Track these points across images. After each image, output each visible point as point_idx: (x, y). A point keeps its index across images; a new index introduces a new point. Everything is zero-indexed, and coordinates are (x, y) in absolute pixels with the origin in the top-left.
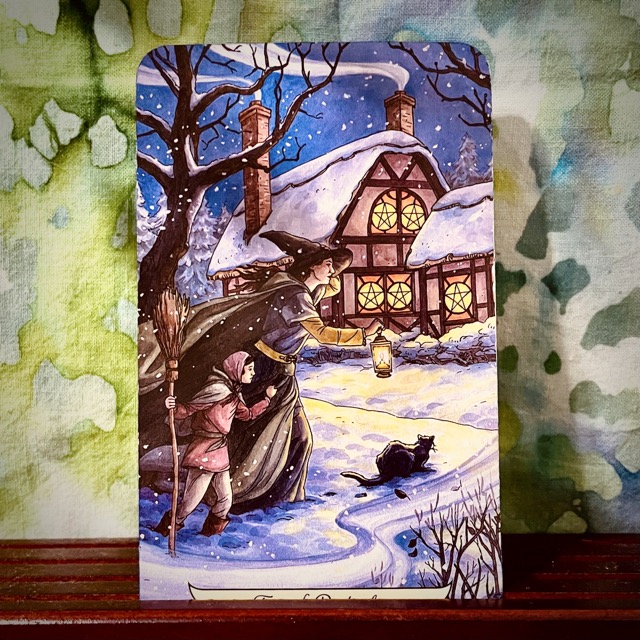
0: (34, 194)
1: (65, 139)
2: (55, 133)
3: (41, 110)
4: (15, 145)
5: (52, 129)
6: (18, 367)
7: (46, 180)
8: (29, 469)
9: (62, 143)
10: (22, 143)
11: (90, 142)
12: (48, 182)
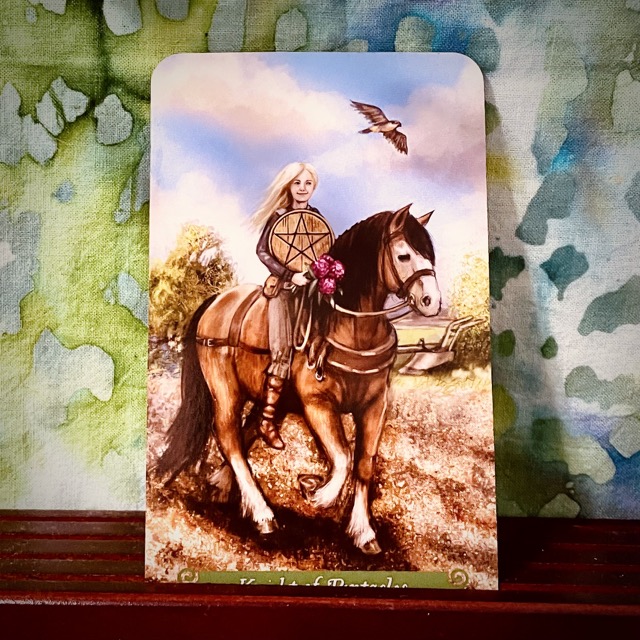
0: (39, 169)
1: (71, 116)
2: (62, 110)
3: (48, 87)
5: (59, 106)
6: (20, 335)
7: (51, 155)
8: (24, 437)
9: (68, 120)
10: (28, 119)
11: (96, 121)
12: (53, 157)
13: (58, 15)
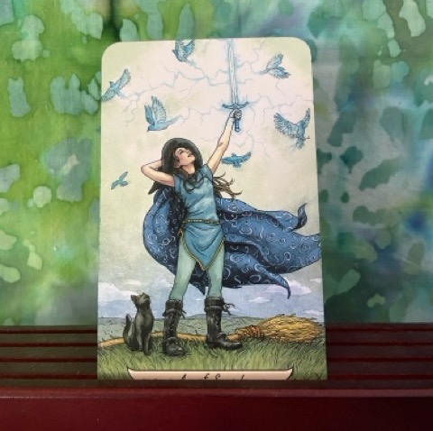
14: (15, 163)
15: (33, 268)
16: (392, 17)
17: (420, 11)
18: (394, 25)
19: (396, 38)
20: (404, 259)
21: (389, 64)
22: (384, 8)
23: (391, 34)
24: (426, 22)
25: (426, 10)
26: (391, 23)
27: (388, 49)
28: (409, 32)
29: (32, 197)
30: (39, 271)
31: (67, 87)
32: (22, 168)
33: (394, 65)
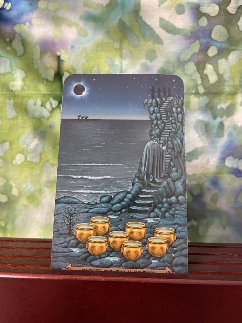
0: (46, 120)
1: (54, 106)
3: (48, 100)
4: (42, 108)
5: (51, 104)
6: (39, 163)
7: (49, 116)
8: (40, 190)
9: (54, 108)
10: (43, 107)
11: (60, 108)
13: (51, 82)
14: (8, 141)
15: (14, 196)
16: (200, 73)
17: (215, 70)
18: (201, 77)
19: (202, 84)
20: (208, 202)
21: (199, 97)
22: (195, 68)
23: (199, 82)
24: (218, 76)
25: (218, 70)
26: (199, 76)
27: (198, 90)
28: (209, 81)
29: (15, 159)
30: (17, 197)
31: (35, 104)
32: (11, 144)
33: (201, 98)
